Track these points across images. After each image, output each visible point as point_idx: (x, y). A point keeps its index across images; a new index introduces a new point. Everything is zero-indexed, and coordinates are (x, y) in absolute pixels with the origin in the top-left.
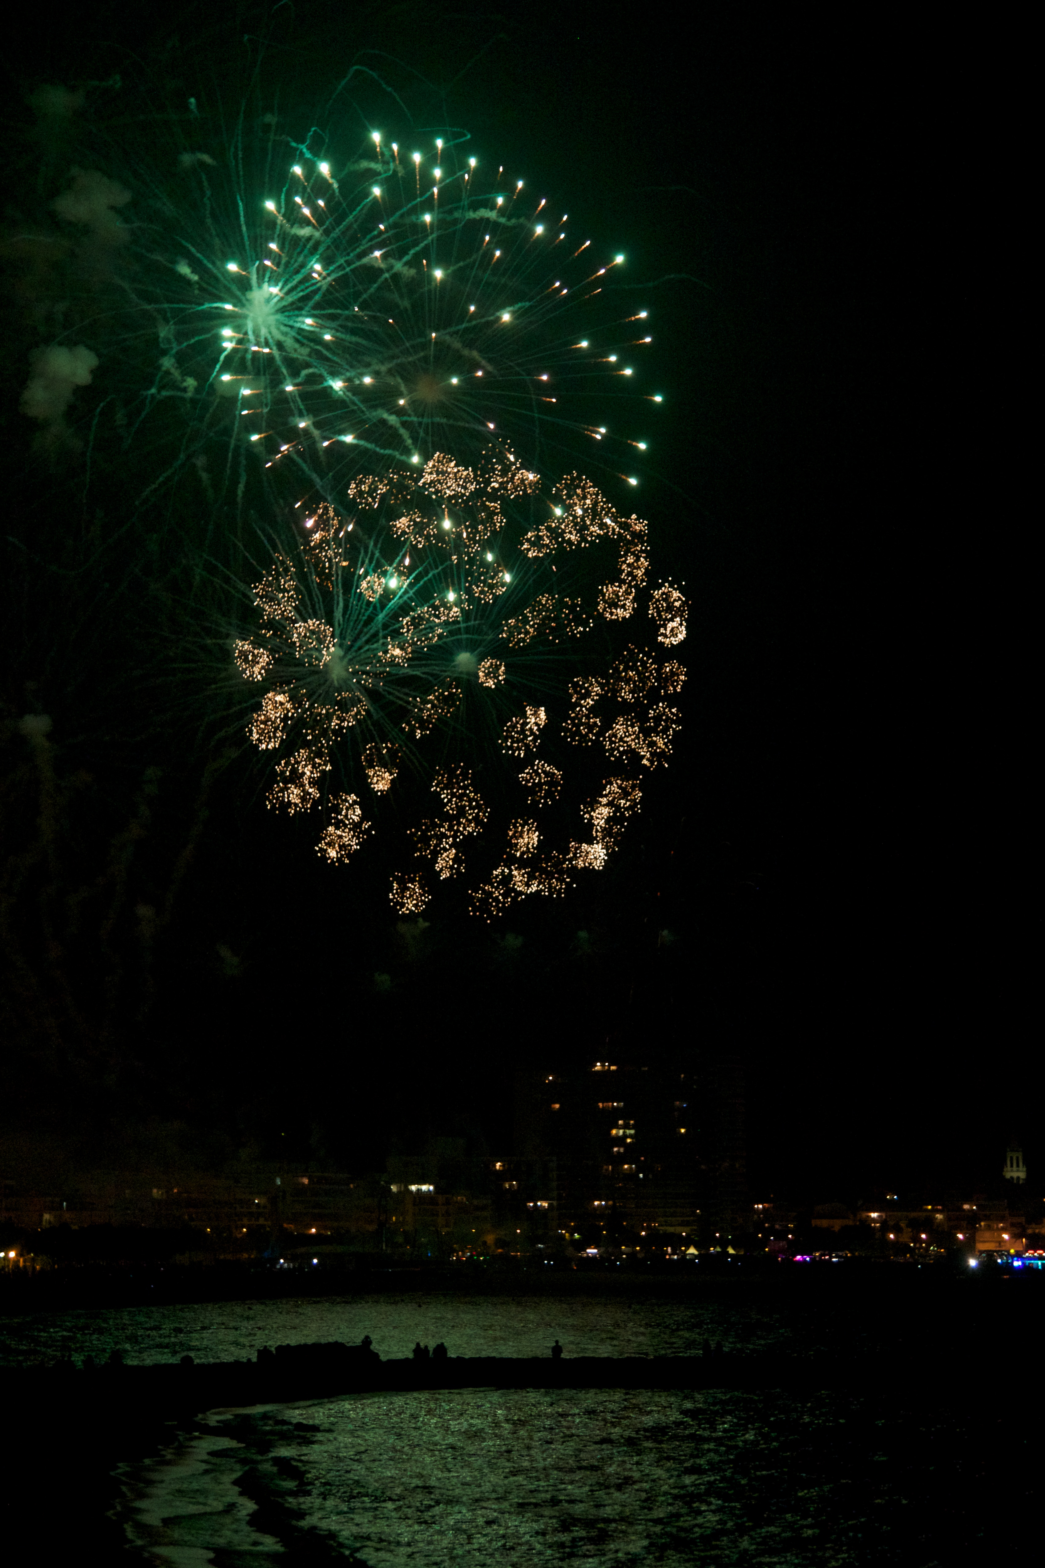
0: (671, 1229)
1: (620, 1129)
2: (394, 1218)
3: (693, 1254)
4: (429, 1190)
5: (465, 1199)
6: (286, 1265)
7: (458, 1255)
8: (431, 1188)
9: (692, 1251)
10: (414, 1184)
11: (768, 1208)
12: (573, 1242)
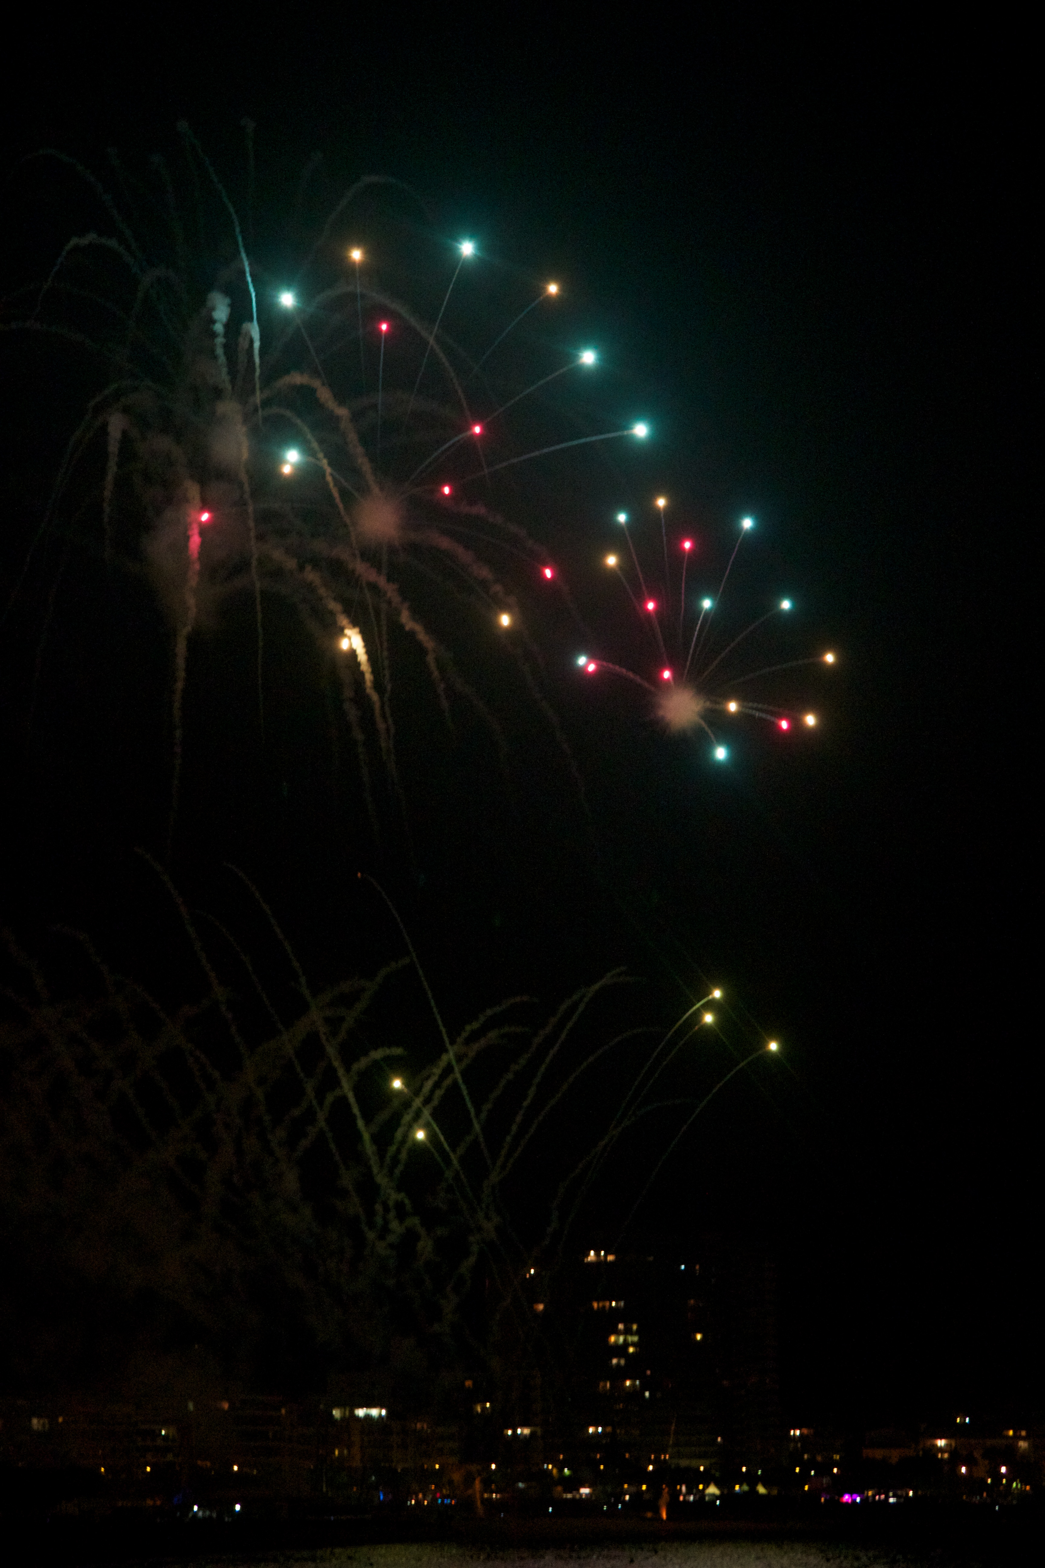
0: (684, 1463)
1: (621, 1334)
2: (337, 1452)
3: (713, 1495)
4: (380, 1415)
5: (425, 1426)
6: (200, 1514)
7: (417, 1496)
8: (384, 1412)
9: (712, 1490)
10: (362, 1407)
11: (807, 1436)
12: (562, 1479)
